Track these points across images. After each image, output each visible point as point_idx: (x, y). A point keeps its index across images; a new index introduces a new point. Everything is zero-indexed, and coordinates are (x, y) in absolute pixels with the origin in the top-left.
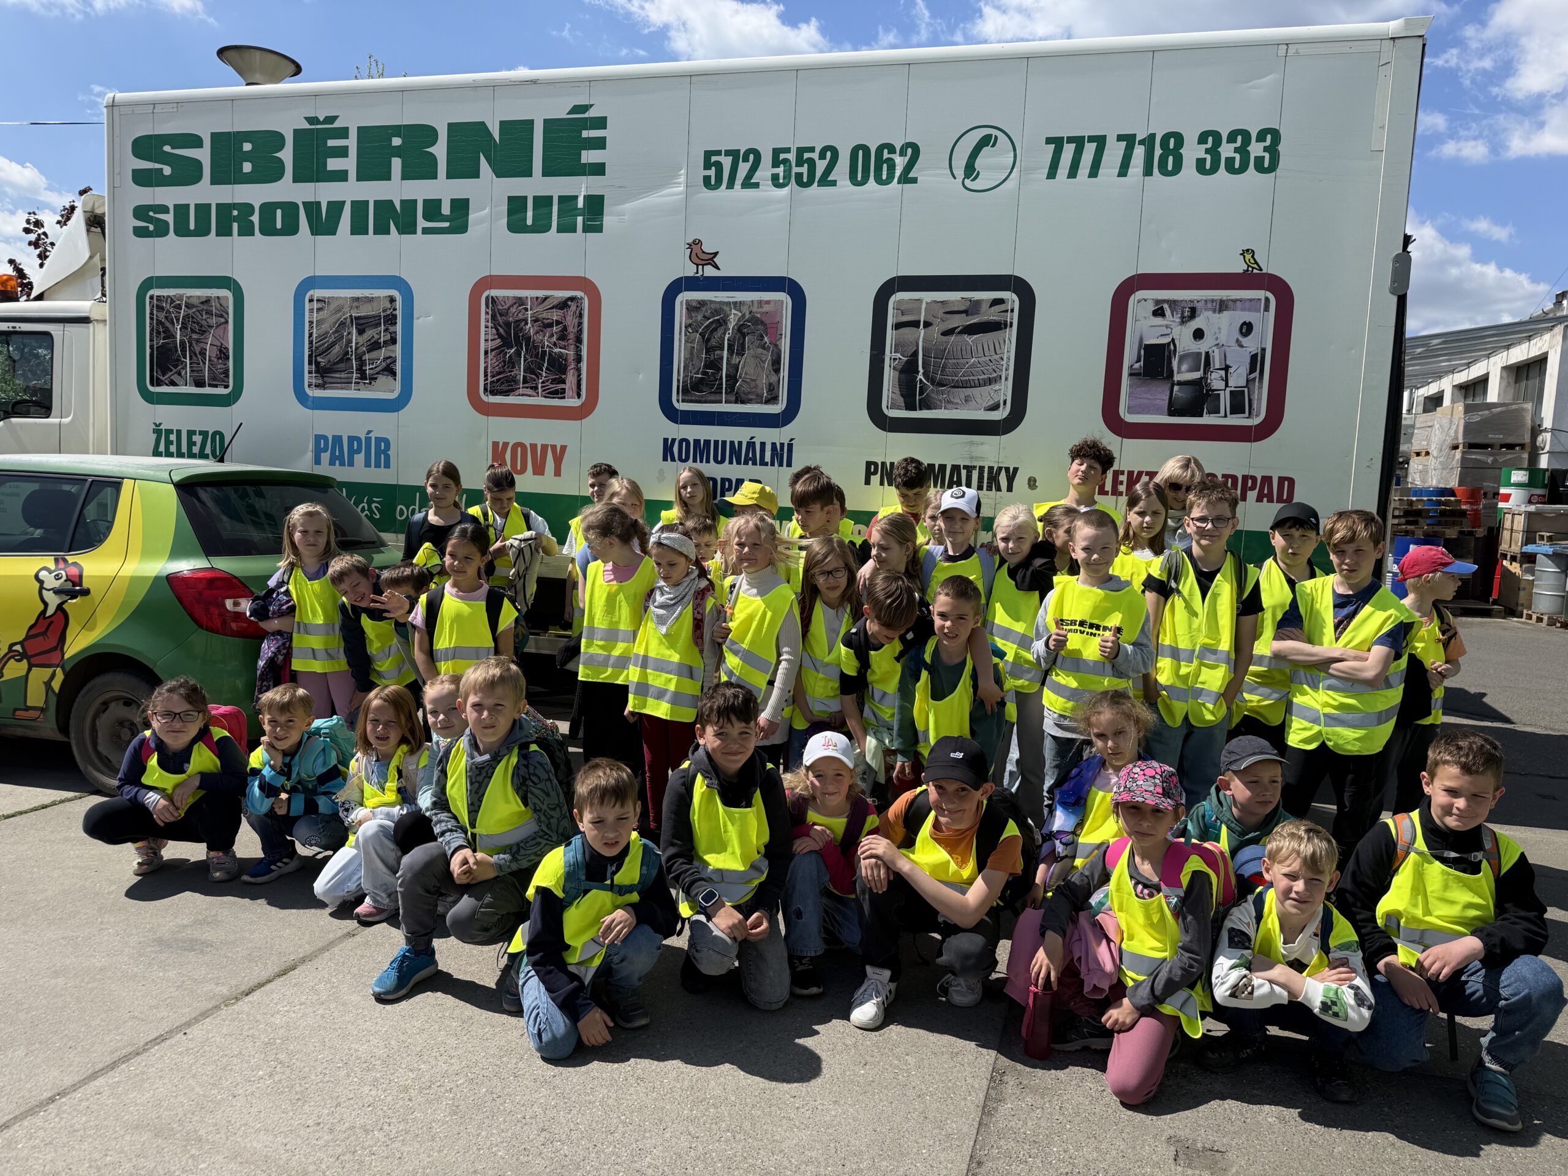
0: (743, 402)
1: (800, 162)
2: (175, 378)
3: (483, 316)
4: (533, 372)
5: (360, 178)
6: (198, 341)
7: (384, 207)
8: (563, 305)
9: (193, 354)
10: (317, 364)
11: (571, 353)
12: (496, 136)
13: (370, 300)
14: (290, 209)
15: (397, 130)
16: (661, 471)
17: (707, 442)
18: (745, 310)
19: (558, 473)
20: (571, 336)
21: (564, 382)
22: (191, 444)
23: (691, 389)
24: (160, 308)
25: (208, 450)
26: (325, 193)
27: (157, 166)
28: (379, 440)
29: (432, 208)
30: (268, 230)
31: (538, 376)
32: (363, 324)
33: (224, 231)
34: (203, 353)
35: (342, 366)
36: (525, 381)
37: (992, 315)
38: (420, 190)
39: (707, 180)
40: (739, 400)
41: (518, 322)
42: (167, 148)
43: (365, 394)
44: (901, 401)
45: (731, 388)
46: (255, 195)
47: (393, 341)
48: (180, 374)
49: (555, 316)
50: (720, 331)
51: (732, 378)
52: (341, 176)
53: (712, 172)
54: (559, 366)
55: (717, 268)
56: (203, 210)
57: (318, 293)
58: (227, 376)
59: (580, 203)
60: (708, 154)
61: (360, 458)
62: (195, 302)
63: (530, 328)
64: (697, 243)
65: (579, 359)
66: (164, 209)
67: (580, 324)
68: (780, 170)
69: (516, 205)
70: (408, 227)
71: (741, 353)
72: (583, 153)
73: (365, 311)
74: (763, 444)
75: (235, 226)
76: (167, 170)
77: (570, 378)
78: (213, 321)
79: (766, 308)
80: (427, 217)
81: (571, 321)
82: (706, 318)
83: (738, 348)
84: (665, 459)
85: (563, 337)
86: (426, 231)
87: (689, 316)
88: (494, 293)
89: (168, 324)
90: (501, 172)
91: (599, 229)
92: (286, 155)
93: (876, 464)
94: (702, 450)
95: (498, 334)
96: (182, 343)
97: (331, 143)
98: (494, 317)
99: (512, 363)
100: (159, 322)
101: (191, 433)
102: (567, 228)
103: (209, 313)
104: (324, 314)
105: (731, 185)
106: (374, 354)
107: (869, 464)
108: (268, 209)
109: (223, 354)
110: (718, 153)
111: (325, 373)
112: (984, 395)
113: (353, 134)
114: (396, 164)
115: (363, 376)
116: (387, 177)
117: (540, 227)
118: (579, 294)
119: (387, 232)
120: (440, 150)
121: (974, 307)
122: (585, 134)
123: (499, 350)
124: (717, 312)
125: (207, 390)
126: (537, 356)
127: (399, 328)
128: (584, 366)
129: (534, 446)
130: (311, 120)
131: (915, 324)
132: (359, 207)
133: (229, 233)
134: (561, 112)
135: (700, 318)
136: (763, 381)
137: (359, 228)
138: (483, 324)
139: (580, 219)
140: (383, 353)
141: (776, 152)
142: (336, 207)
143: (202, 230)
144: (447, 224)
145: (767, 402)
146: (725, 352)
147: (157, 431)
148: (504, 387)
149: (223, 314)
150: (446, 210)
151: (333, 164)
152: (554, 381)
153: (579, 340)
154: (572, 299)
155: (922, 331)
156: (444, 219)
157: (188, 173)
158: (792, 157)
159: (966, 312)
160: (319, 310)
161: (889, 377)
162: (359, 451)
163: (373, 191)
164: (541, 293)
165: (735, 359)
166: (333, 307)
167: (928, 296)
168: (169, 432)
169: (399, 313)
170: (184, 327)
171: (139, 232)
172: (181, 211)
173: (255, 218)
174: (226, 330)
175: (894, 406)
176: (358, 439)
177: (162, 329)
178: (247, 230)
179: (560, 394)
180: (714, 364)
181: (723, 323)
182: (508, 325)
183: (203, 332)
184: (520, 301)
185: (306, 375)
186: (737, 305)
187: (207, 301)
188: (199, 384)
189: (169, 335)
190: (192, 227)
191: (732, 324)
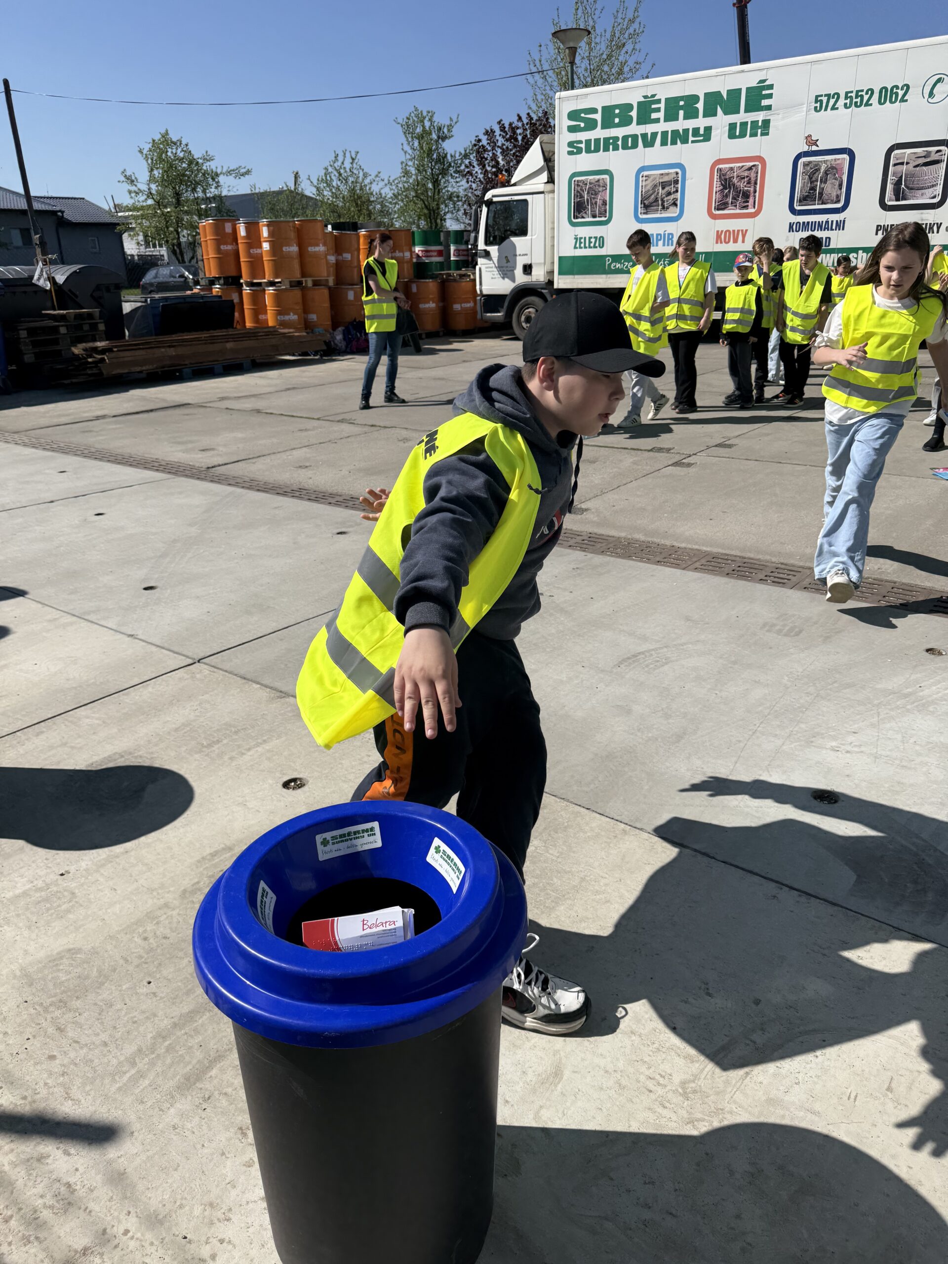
0: (825, 204)
1: (856, 97)
2: (584, 215)
3: (715, 177)
4: (735, 199)
5: (665, 121)
6: (594, 198)
7: (675, 133)
8: (750, 169)
9: (592, 204)
10: (644, 204)
11: (752, 189)
12: (725, 97)
13: (668, 174)
14: (635, 137)
15: (682, 98)
16: (788, 237)
17: (808, 223)
18: (829, 163)
19: (743, 242)
20: (753, 182)
21: (748, 202)
22: (590, 242)
23: (804, 200)
24: (578, 185)
25: (597, 245)
26: (649, 129)
27: (578, 123)
28: (669, 234)
29: (696, 131)
30: (625, 147)
31: (737, 200)
32: (664, 185)
33: (606, 149)
34: (596, 203)
35: (654, 204)
36: (732, 203)
37: (934, 157)
38: (691, 124)
39: (816, 108)
40: (823, 203)
41: (730, 178)
42: (583, 115)
43: (665, 215)
44: (894, 197)
45: (820, 198)
46: (619, 132)
47: (677, 191)
48: (586, 213)
49: (746, 174)
50: (817, 173)
51: (821, 194)
52: (657, 121)
53: (818, 105)
54: (746, 195)
55: (817, 146)
56: (597, 141)
57: (646, 173)
58: (606, 212)
59: (760, 124)
60: (817, 97)
61: (661, 243)
62: (593, 181)
63: (735, 180)
64: (810, 136)
65: (755, 192)
66: (581, 142)
67: (757, 176)
68: (848, 101)
69: (732, 127)
70: (685, 141)
71: (825, 182)
72: (763, 101)
73: (666, 179)
74: (832, 221)
75: (611, 147)
76: (582, 125)
77: (751, 200)
78: (601, 189)
79: (838, 162)
80: (693, 136)
81: (753, 175)
82: (811, 168)
83: (824, 181)
84: (789, 231)
85: (749, 183)
86: (693, 142)
87: (804, 168)
88: (721, 166)
89: (582, 192)
90: (726, 113)
91: (767, 134)
92: (634, 114)
93: (881, 226)
94: (806, 226)
95: (722, 184)
96: (587, 200)
97: (653, 106)
98: (720, 177)
99: (727, 196)
100: (578, 191)
101: (590, 238)
102: (753, 135)
103: (599, 186)
104: (647, 182)
105: (826, 110)
106: (669, 198)
107: (878, 226)
108: (625, 138)
109: (604, 203)
110: (821, 96)
111: (647, 207)
112: (929, 192)
113: (663, 101)
114: (681, 113)
115: (663, 208)
116: (677, 119)
117: (743, 135)
118: (757, 163)
119: (676, 144)
120: (700, 106)
121: (928, 154)
122: (764, 92)
123: (722, 191)
124: (816, 165)
125: (598, 219)
126: (738, 192)
127: (679, 186)
128: (757, 194)
129: (734, 231)
130: (645, 97)
131: (902, 164)
132: (664, 134)
133: (608, 150)
134: (754, 84)
135: (809, 168)
136: (834, 194)
137: (664, 143)
138: (715, 180)
139: (759, 131)
140: (672, 197)
141: (847, 93)
142: (654, 135)
143: (597, 150)
144: (702, 138)
145: (835, 203)
146: (819, 183)
147: (576, 239)
148: (723, 207)
149: (605, 186)
150: (702, 132)
151: (654, 116)
152: (744, 202)
153: (756, 183)
154: (754, 166)
155: (905, 166)
156: (701, 136)
157: (591, 125)
158: (853, 95)
159: (925, 157)
160: (646, 180)
161: (890, 187)
162: (660, 240)
163: (670, 126)
164: (740, 165)
165: (823, 185)
166: (652, 178)
167: (909, 151)
168: (581, 238)
169: (680, 179)
170: (588, 193)
171: (570, 153)
172: (588, 142)
173: (620, 143)
174: (606, 193)
175: (890, 200)
176: (660, 235)
177: (579, 195)
178: (616, 148)
179: (746, 207)
180: (813, 189)
181: (818, 170)
182: (726, 180)
183: (596, 194)
184: (732, 169)
185: (639, 209)
186: (825, 162)
187: (598, 181)
188: (594, 216)
189: (582, 197)
190: (593, 149)
191: (823, 169)
